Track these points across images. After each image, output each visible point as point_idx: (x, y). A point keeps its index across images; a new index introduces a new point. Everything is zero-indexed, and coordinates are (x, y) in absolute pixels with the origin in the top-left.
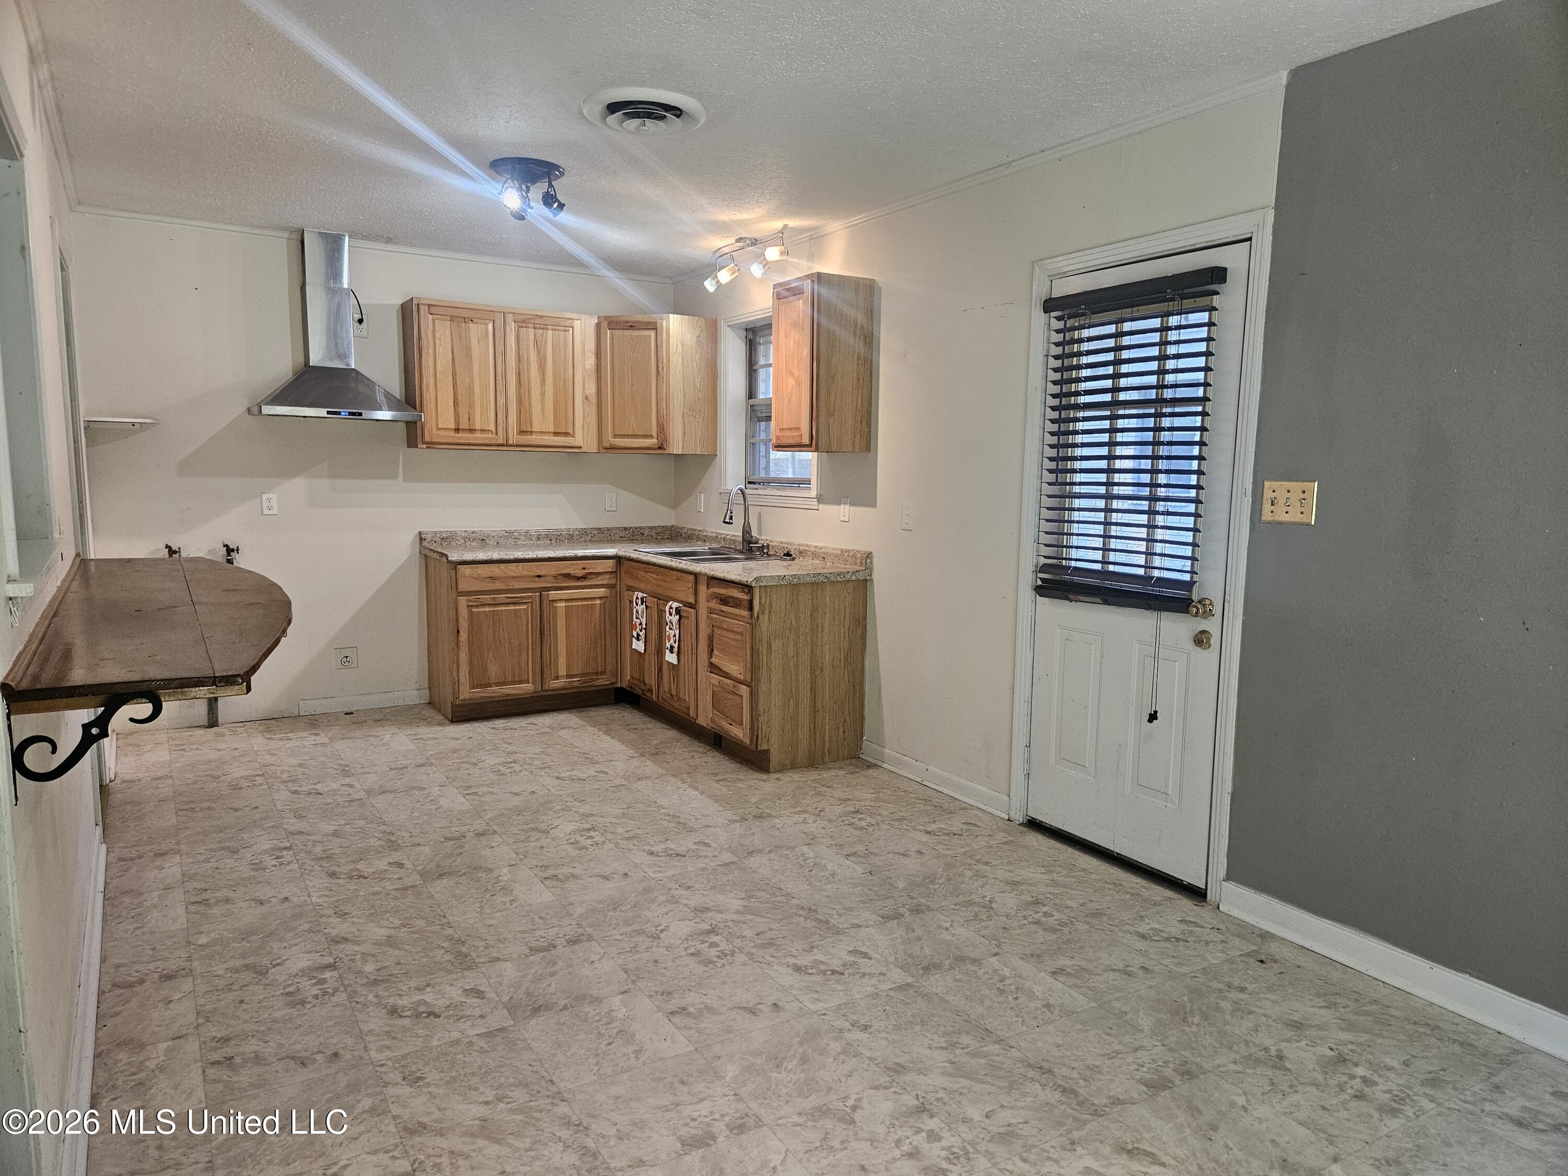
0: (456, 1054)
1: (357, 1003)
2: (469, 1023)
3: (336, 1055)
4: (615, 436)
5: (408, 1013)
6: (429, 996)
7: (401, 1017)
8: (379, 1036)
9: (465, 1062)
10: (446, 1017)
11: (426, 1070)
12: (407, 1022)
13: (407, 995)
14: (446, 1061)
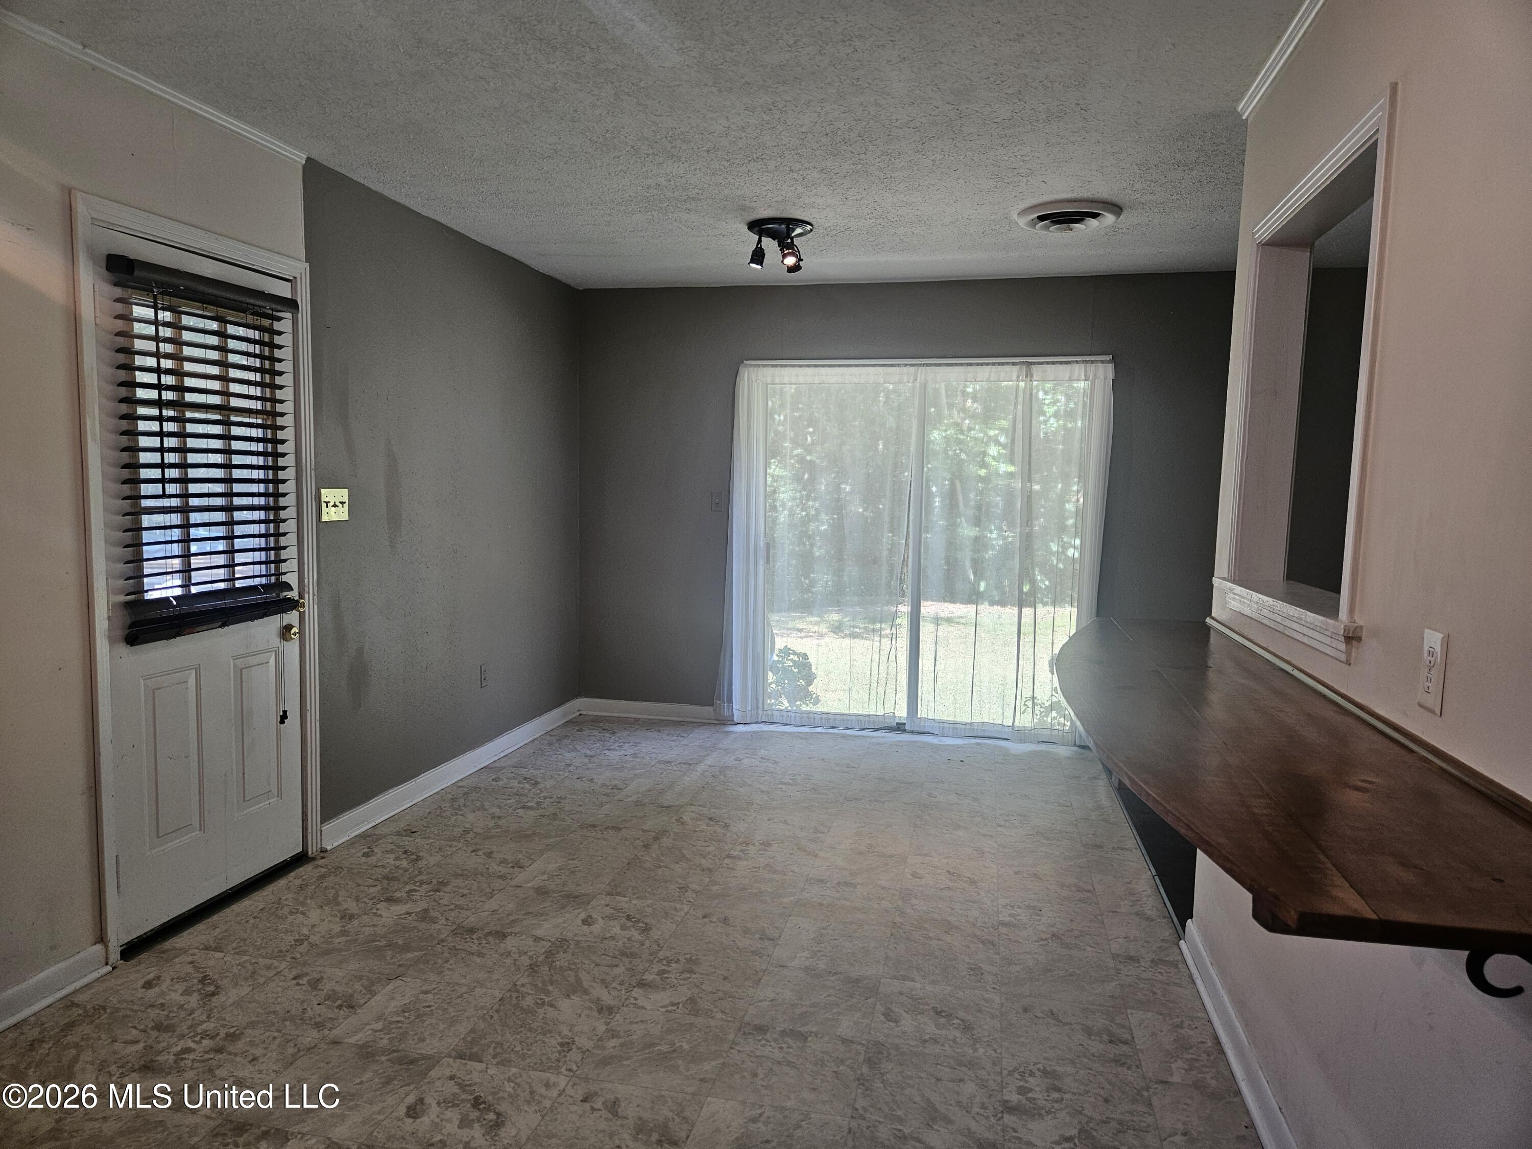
0: (938, 975)
1: (995, 1050)
2: (914, 993)
3: (1025, 1010)
5: (956, 1021)
6: (931, 1029)
7: (963, 1021)
8: (988, 1012)
9: (936, 967)
10: (928, 1005)
11: (965, 973)
12: (961, 1014)
13: (949, 1040)
14: (948, 973)
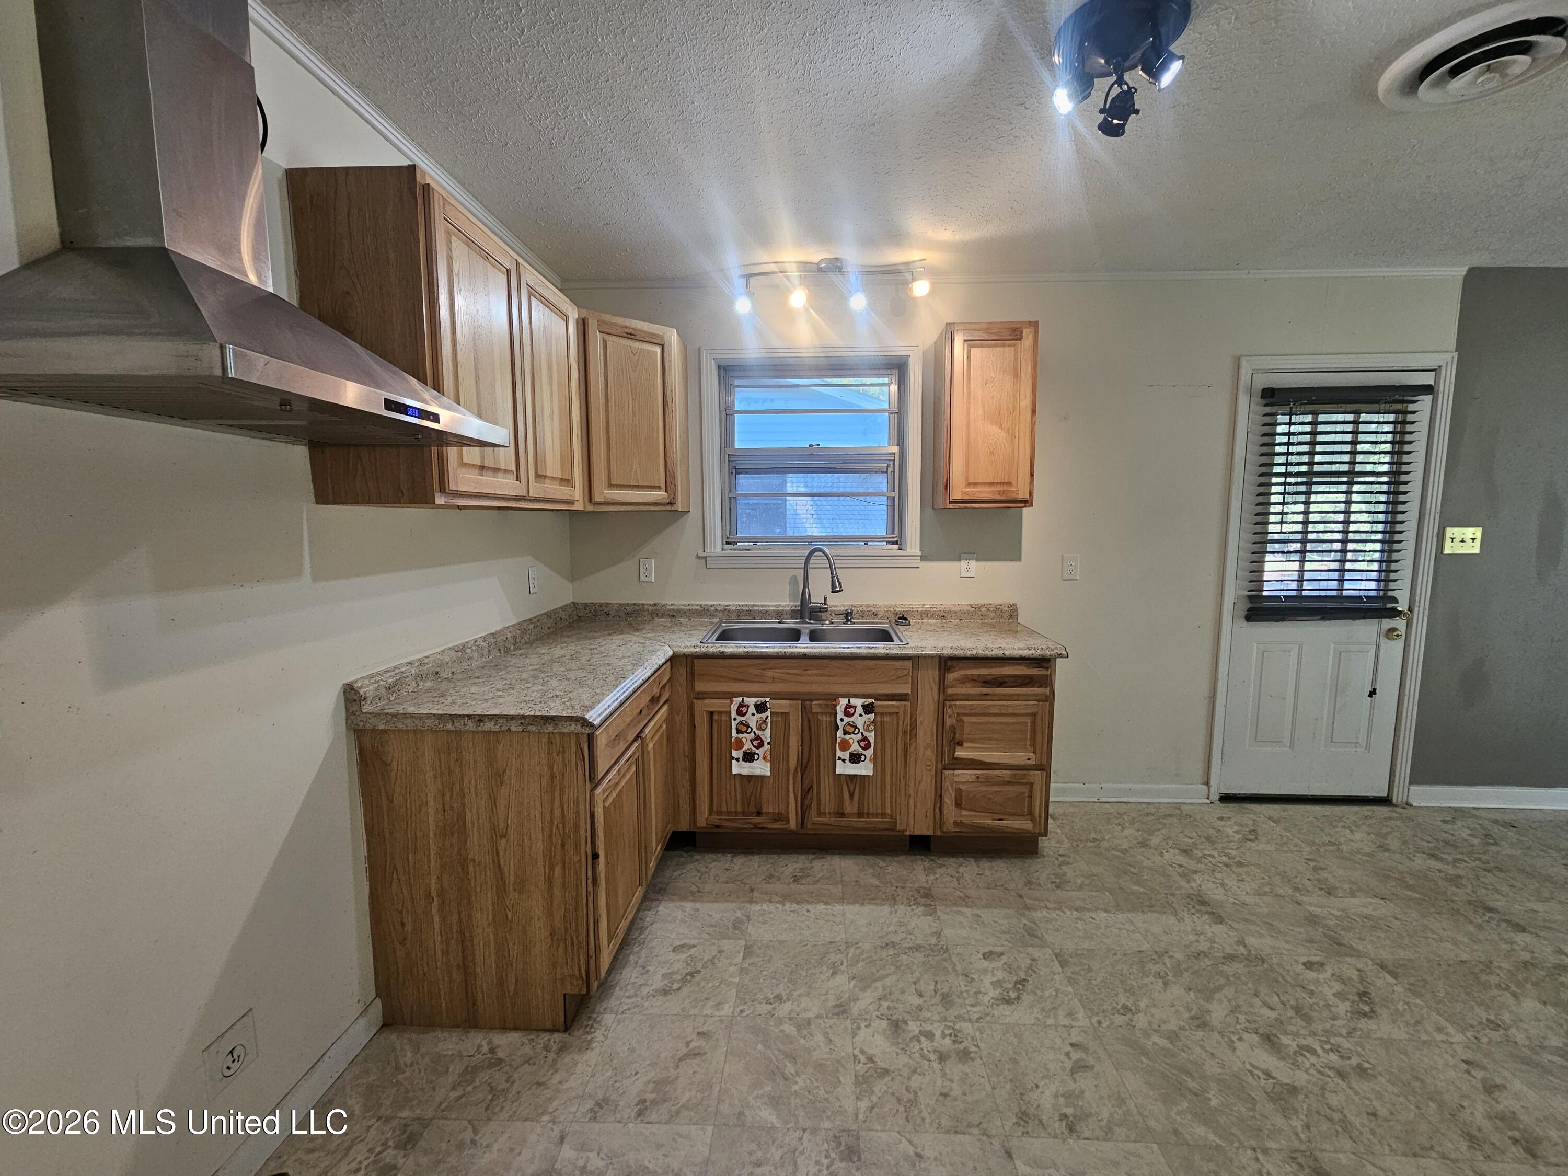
4: (611, 486)
